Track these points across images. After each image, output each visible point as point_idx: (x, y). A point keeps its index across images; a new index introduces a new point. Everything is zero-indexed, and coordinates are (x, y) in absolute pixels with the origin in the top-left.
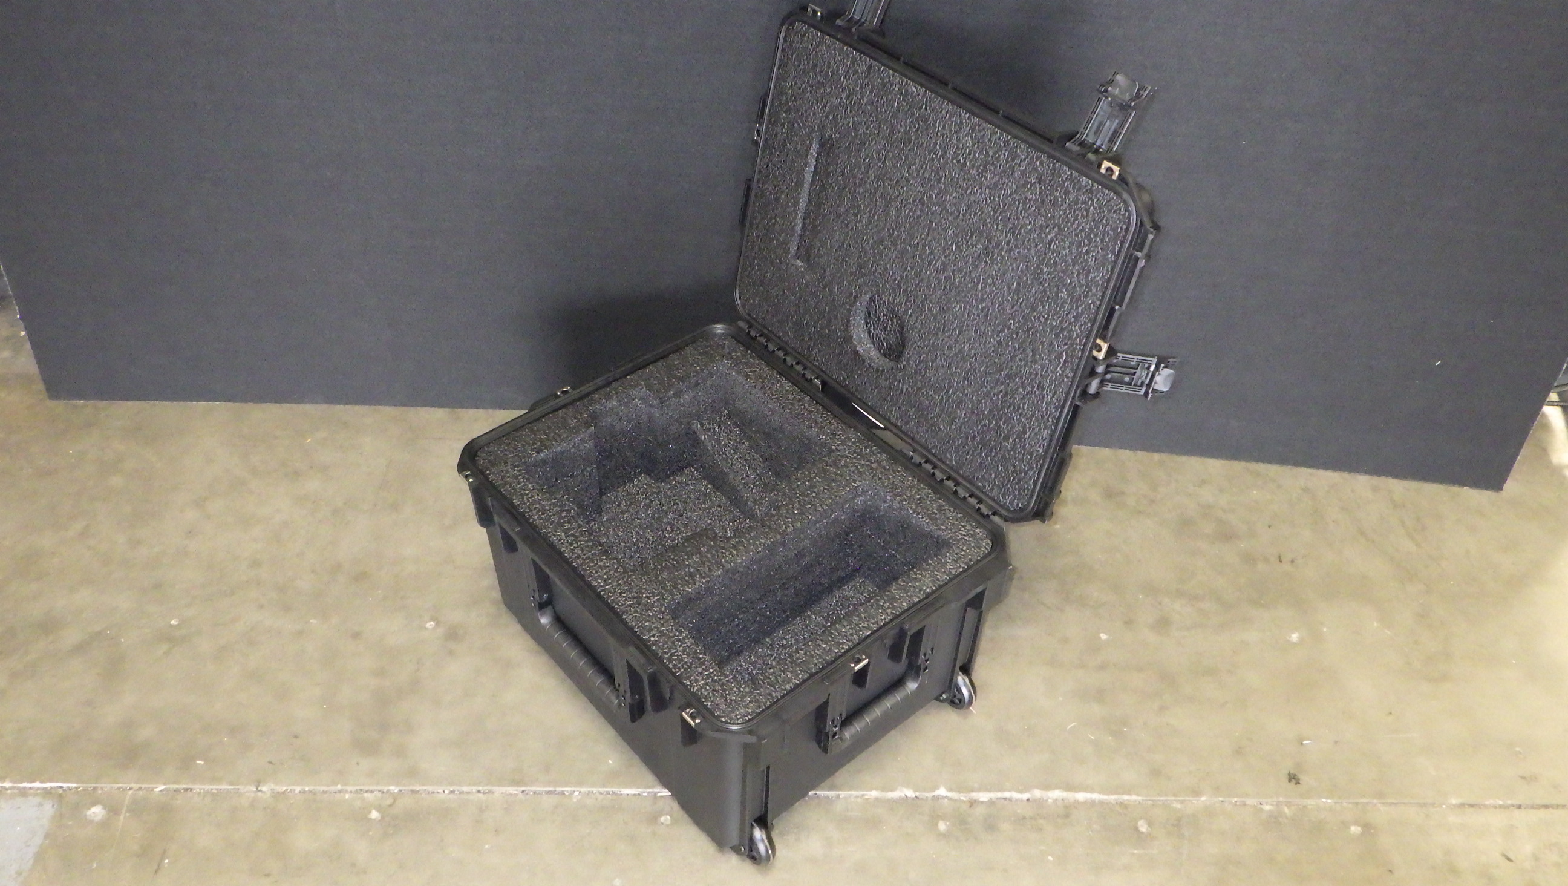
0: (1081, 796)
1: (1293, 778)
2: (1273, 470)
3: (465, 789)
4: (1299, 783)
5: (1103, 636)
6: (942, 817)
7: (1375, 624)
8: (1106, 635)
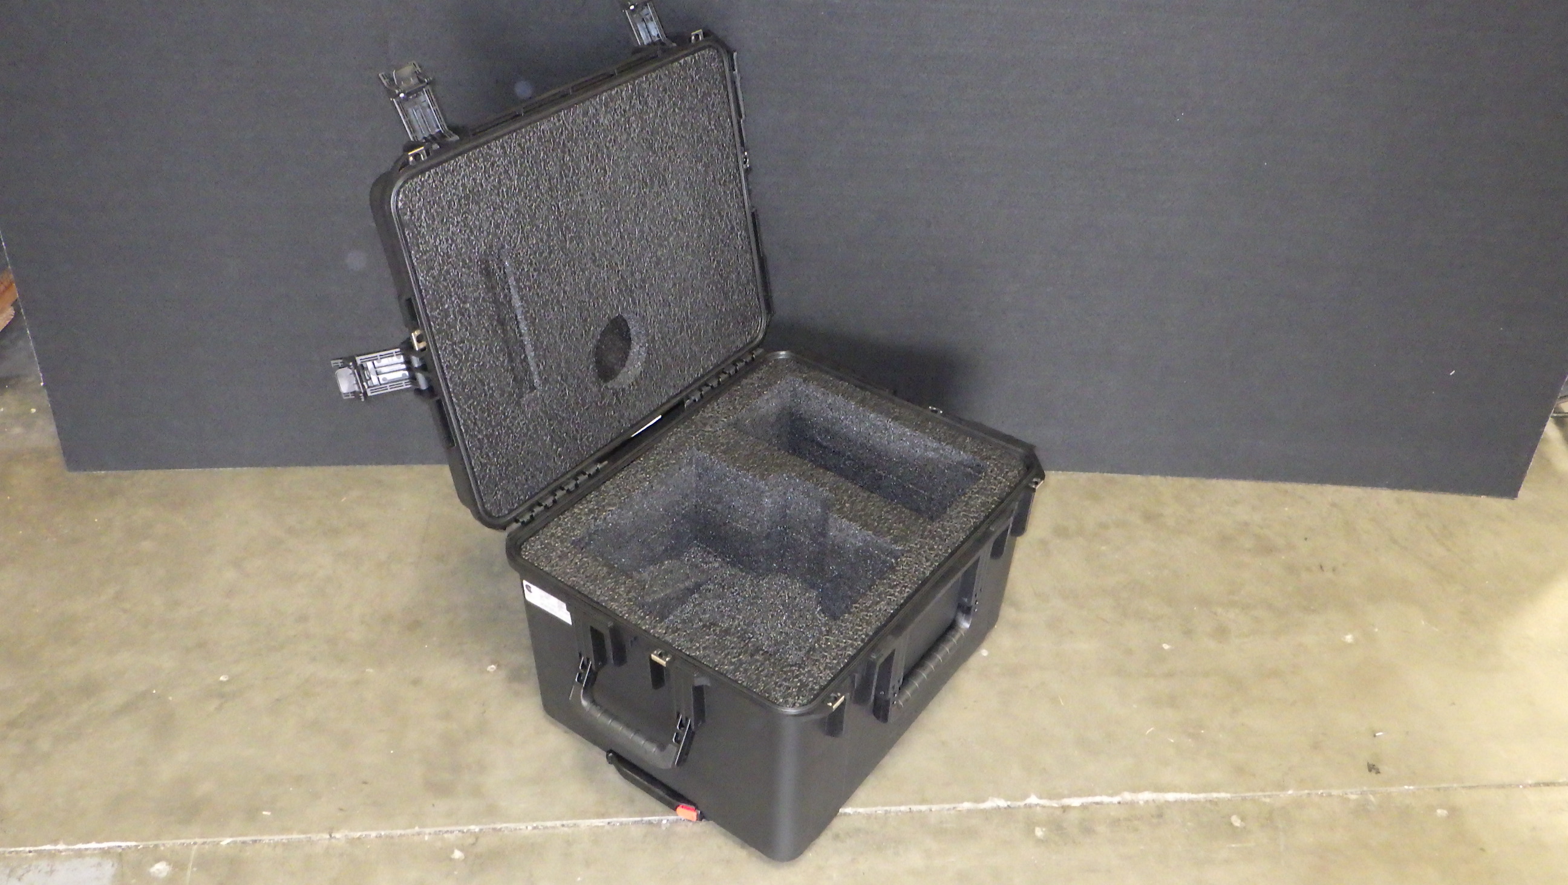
0: (1171, 797)
1: (1372, 768)
2: (1300, 488)
3: (549, 824)
4: (1379, 773)
5: (1166, 647)
6: (1039, 824)
7: (1423, 623)
8: (1169, 645)
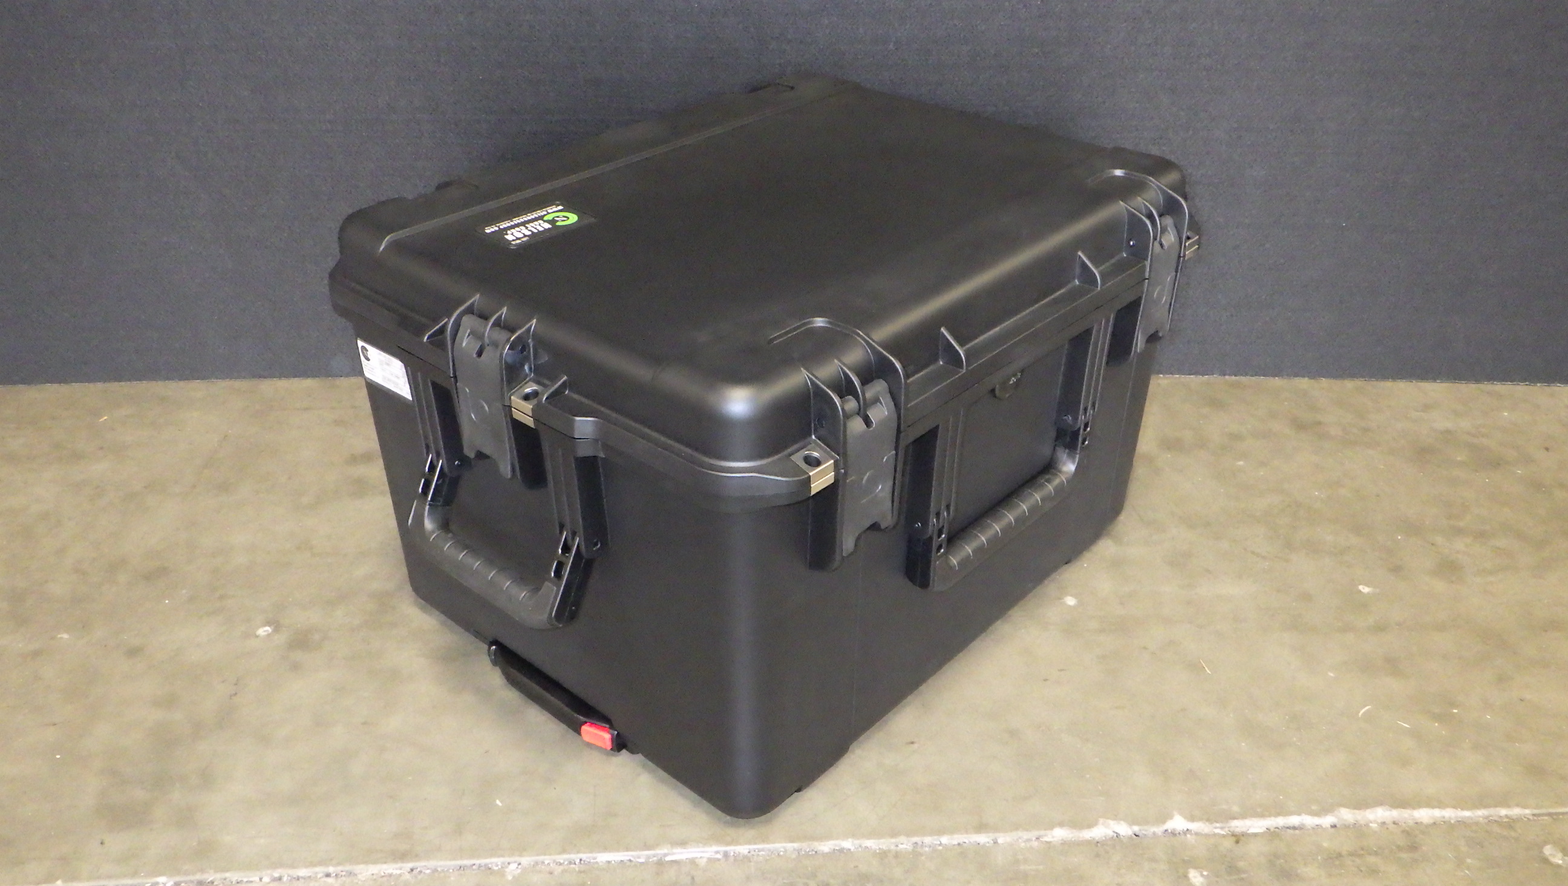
0: (1424, 815)
3: (303, 872)
5: (1365, 589)
6: (1192, 863)
8: (1369, 587)
